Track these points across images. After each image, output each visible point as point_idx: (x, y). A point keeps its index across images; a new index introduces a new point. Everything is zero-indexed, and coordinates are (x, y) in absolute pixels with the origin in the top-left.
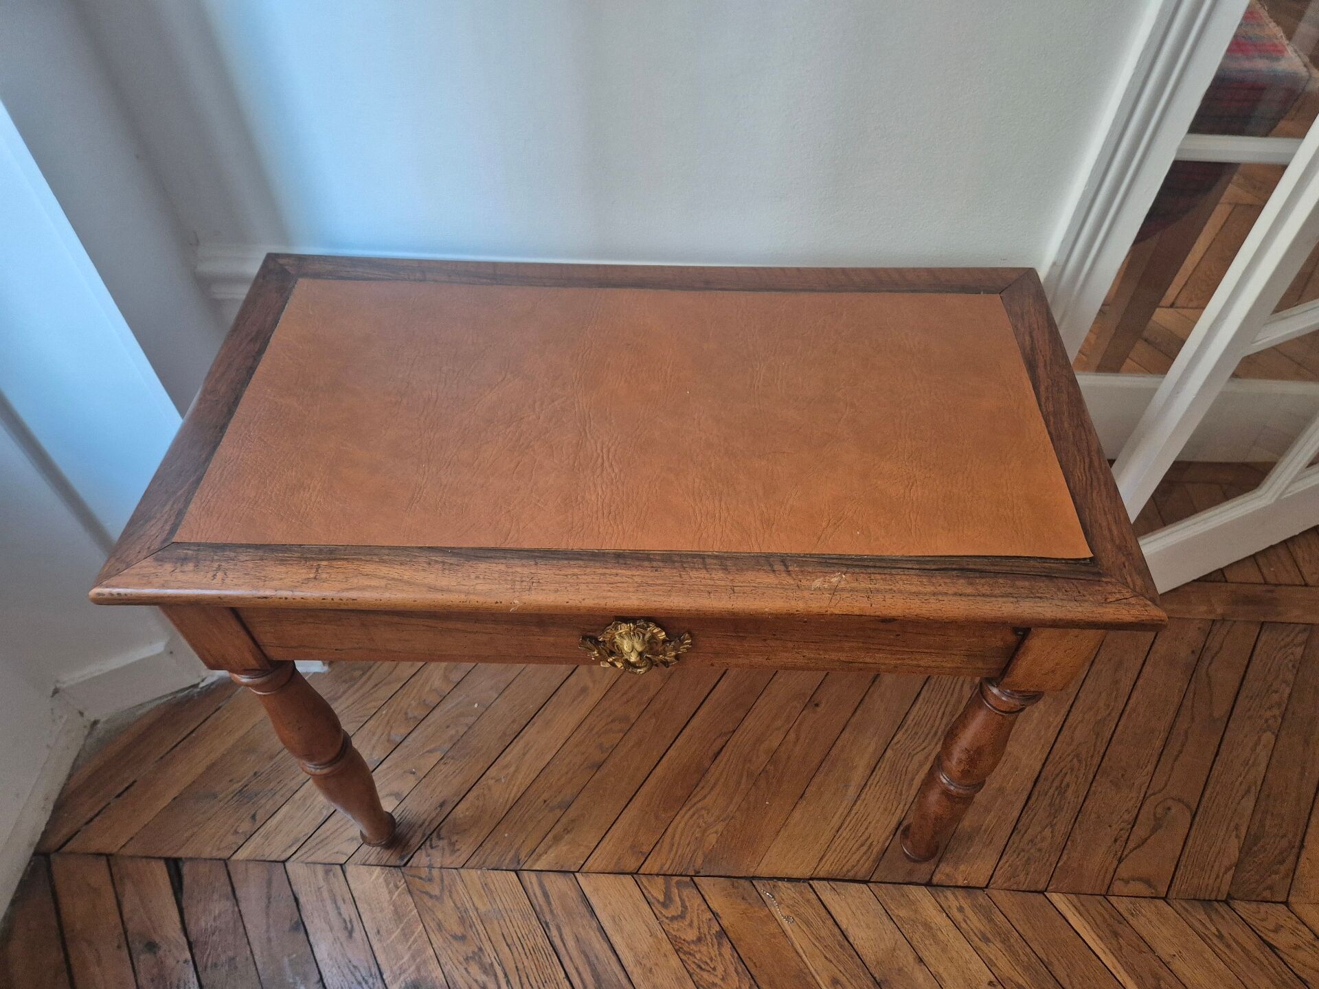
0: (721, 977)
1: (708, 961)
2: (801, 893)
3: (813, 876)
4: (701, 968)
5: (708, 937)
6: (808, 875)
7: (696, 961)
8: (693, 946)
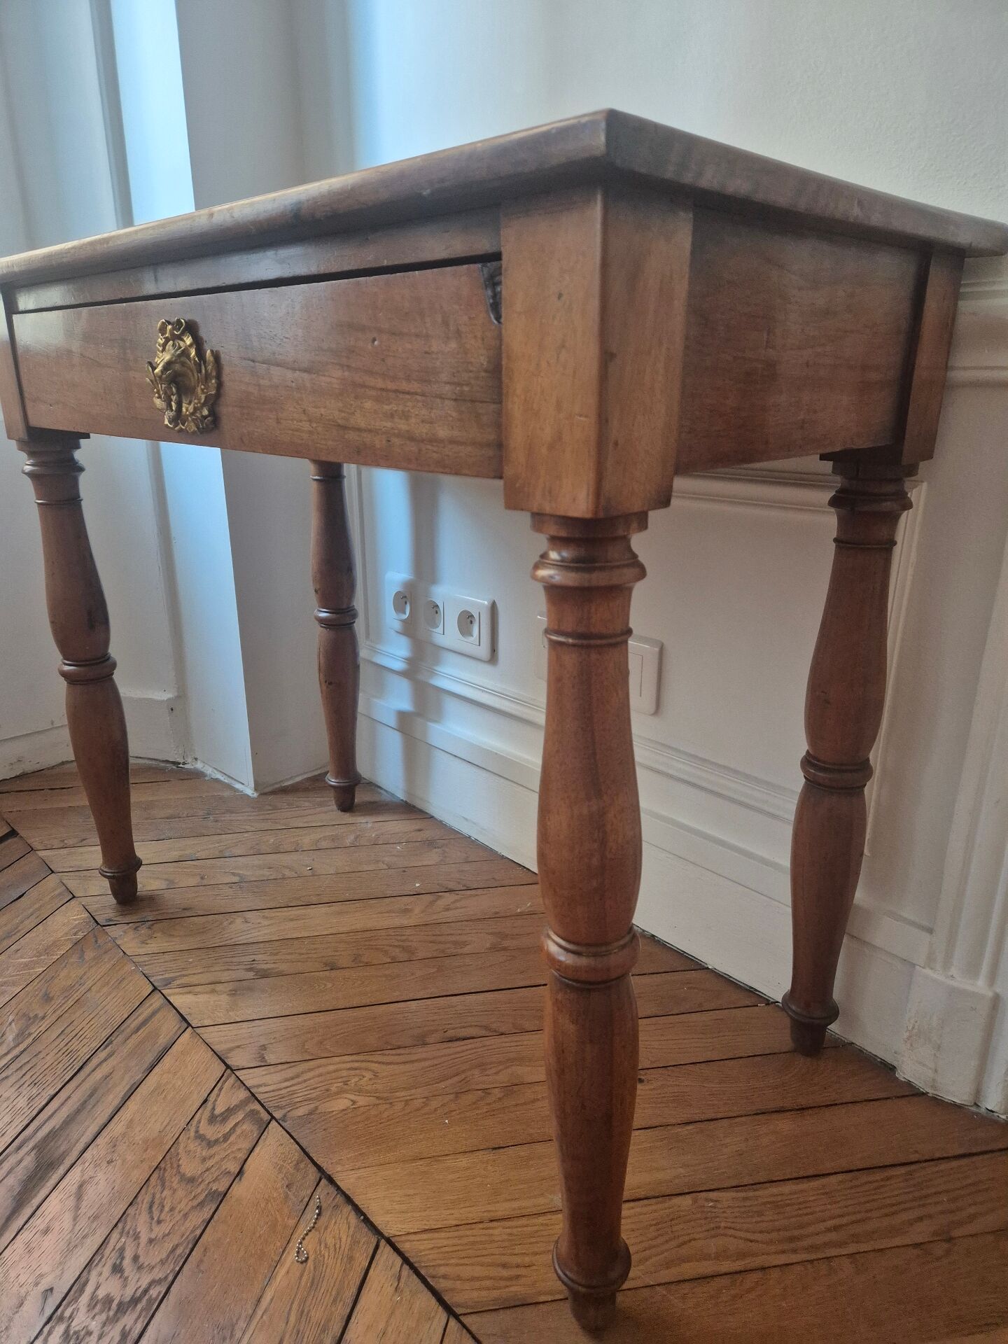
0: (153, 1236)
1: (167, 1209)
2: (355, 1242)
3: (393, 1240)
4: (151, 1207)
5: (202, 1186)
6: (388, 1232)
7: (158, 1196)
8: (176, 1179)
